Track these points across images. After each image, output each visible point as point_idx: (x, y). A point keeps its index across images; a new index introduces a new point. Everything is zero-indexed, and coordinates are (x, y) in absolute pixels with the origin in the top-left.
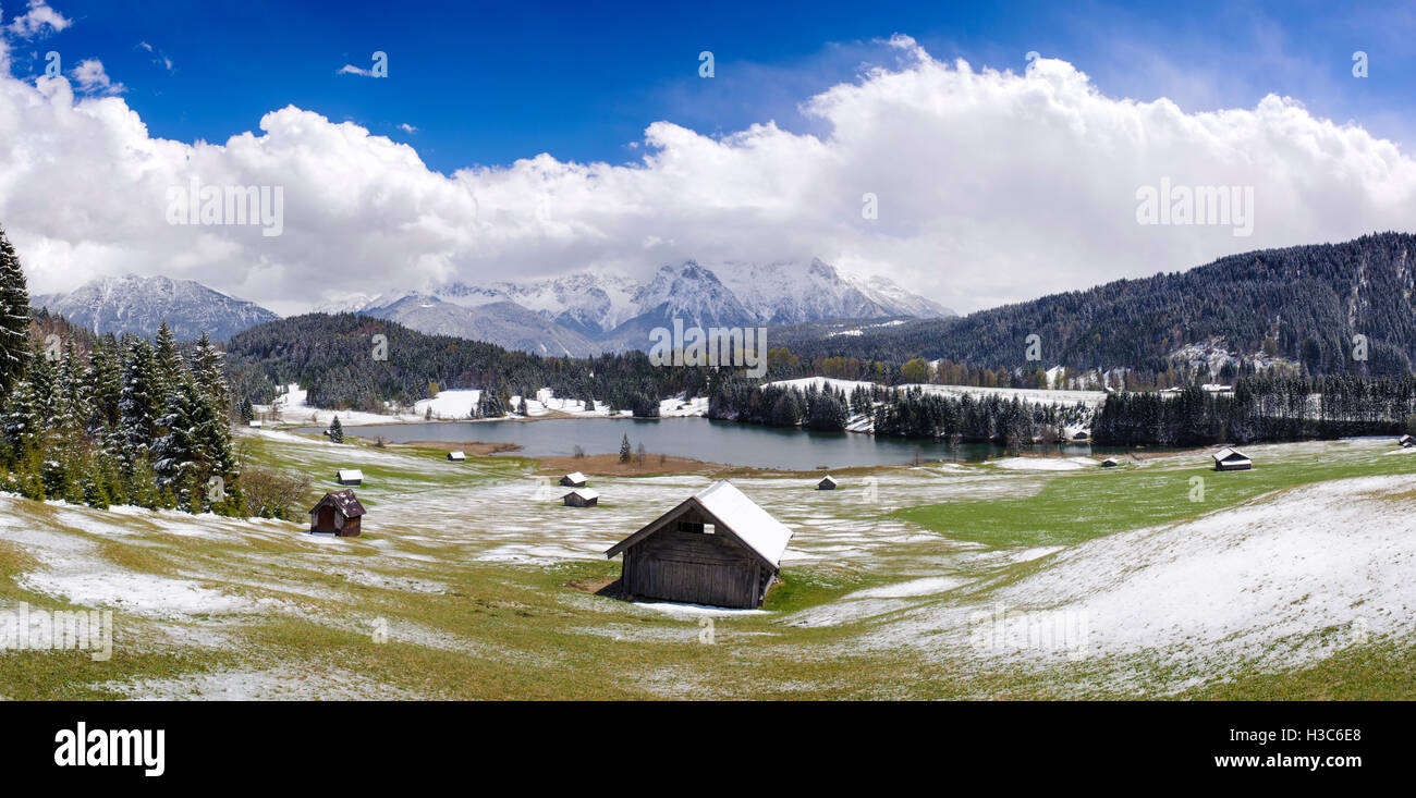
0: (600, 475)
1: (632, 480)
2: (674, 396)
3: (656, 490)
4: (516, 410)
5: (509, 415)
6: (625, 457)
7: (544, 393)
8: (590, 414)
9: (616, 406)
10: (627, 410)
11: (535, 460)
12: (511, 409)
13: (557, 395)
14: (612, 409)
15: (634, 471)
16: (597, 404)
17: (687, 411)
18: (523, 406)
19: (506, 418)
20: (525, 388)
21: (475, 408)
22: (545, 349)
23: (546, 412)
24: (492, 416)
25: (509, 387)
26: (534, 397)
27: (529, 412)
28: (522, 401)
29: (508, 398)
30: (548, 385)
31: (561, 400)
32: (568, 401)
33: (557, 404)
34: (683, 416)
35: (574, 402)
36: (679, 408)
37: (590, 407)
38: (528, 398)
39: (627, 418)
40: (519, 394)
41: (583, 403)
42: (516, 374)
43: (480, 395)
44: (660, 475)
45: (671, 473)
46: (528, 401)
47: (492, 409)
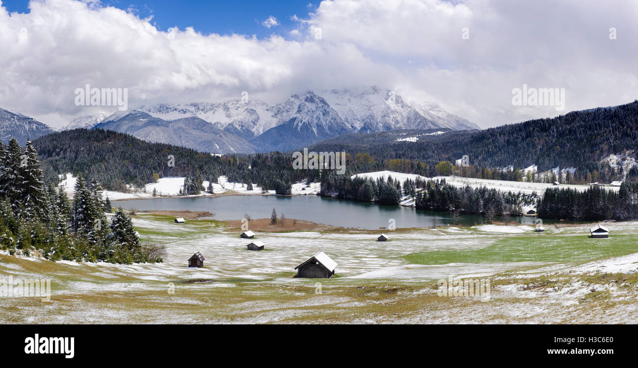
0: (260, 231)
1: (278, 234)
2: (300, 181)
3: (292, 240)
4: (206, 190)
5: (202, 193)
6: (274, 221)
7: (222, 179)
8: (250, 192)
9: (266, 187)
10: (272, 190)
11: (223, 222)
12: (203, 189)
13: (230, 180)
14: (263, 189)
15: (279, 229)
16: (254, 185)
17: (308, 191)
18: (210, 188)
19: (201, 195)
20: (211, 177)
21: (182, 189)
22: (218, 147)
23: (224, 191)
24: (192, 194)
25: (202, 176)
26: (216, 181)
27: (215, 191)
28: (210, 185)
29: (201, 183)
30: (224, 174)
31: (232, 183)
32: (237, 184)
33: (230, 186)
34: (305, 194)
35: (240, 185)
36: (303, 189)
37: (250, 188)
38: (213, 182)
39: (272, 195)
40: (208, 180)
41: (246, 186)
42: (205, 168)
43: (185, 181)
44: (294, 231)
45: (299, 230)
46: (213, 185)
47: (192, 189)
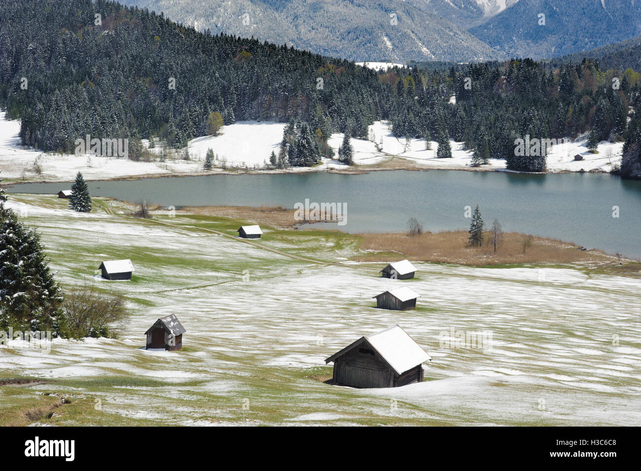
0: (438, 262)
1: (478, 272)
2: (573, 138)
3: (503, 288)
4: (337, 156)
5: (326, 164)
6: (476, 237)
7: (379, 129)
8: (445, 163)
9: (483, 152)
10: (498, 157)
11: (356, 236)
12: (329, 154)
13: (397, 133)
14: (475, 156)
15: (484, 259)
16: (454, 145)
17: (590, 163)
18: (346, 150)
19: (321, 168)
20: (351, 122)
21: (277, 151)
22: (389, 44)
23: (380, 159)
24: (301, 165)
25: (327, 120)
26: (362, 134)
27: (356, 158)
28: (346, 142)
29: (325, 137)
30: (385, 116)
31: (403, 140)
32: (414, 141)
33: (395, 146)
34: (582, 172)
35: (422, 144)
36: (578, 158)
37: (445, 153)
38: (354, 136)
39: (497, 171)
40: (342, 130)
41: (435, 145)
42: (338, 101)
43: (286, 133)
44: (520, 265)
45: (535, 263)
46: (354, 142)
47: (301, 153)
